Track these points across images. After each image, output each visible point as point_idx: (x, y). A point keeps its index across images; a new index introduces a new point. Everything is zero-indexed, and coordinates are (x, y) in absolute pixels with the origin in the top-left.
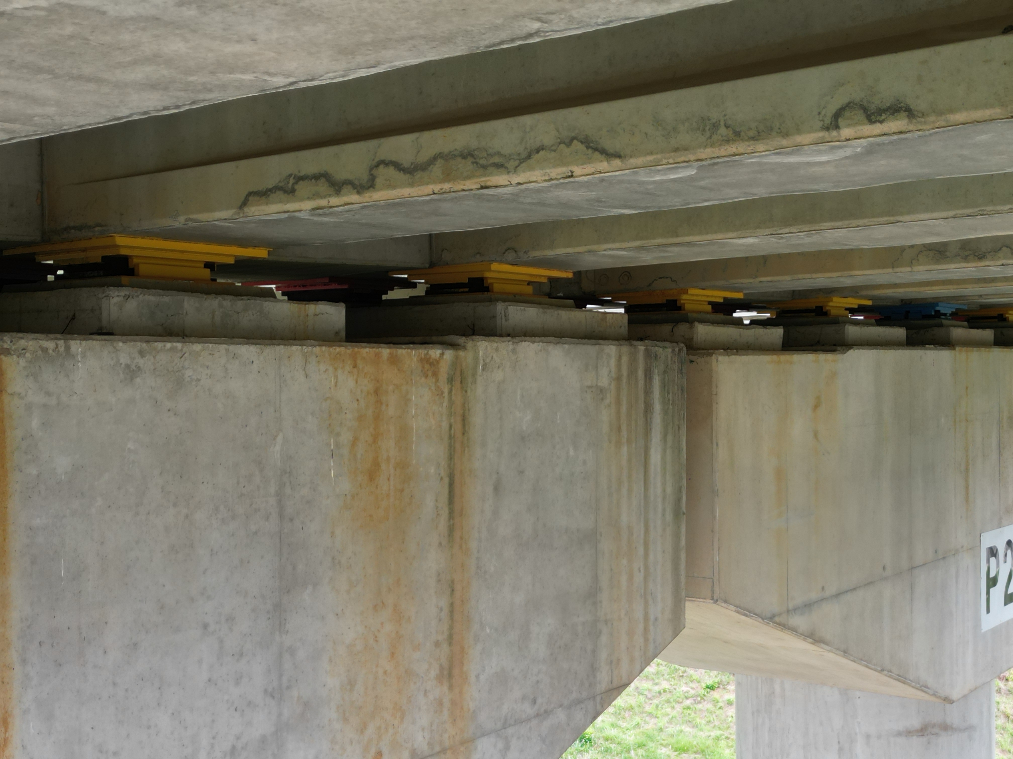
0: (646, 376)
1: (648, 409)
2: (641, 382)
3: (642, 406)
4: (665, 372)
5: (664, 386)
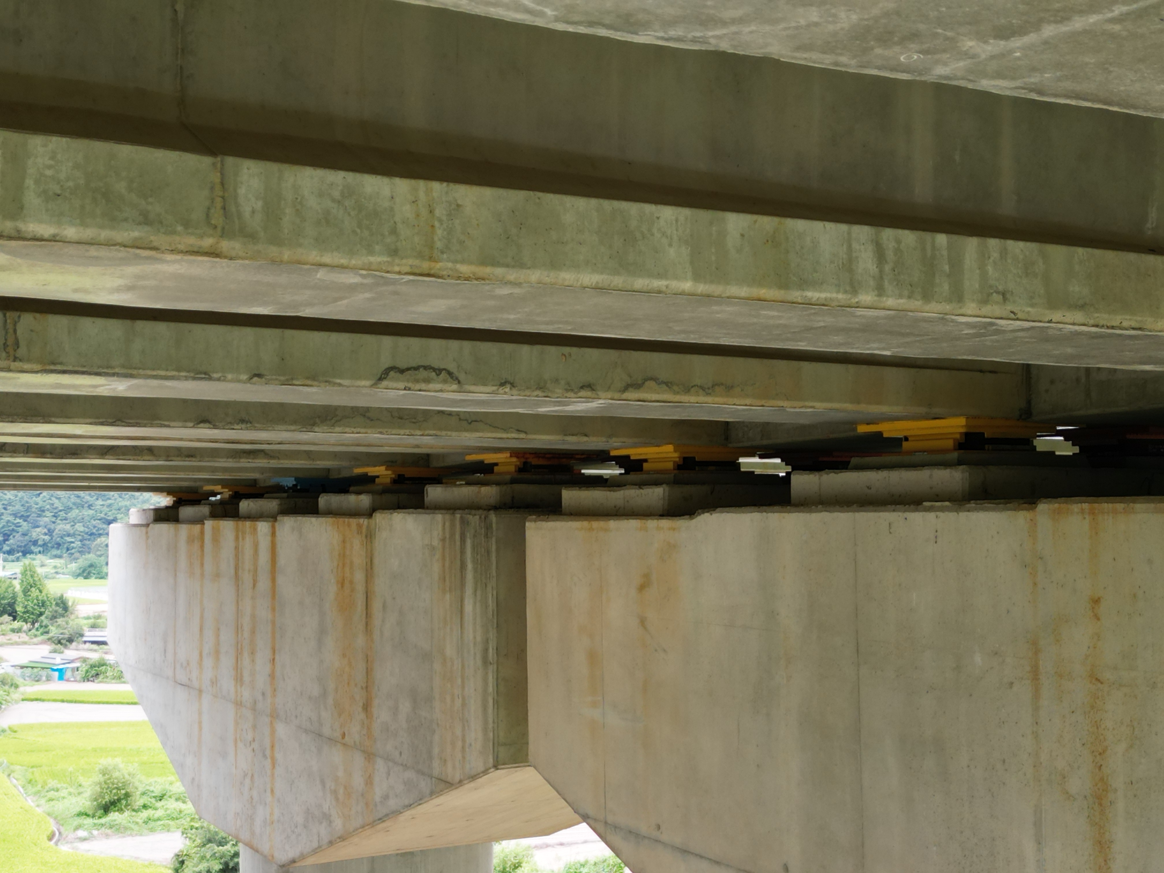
0: (461, 538)
1: (463, 566)
2: (458, 543)
3: (458, 563)
4: (475, 536)
5: (474, 547)
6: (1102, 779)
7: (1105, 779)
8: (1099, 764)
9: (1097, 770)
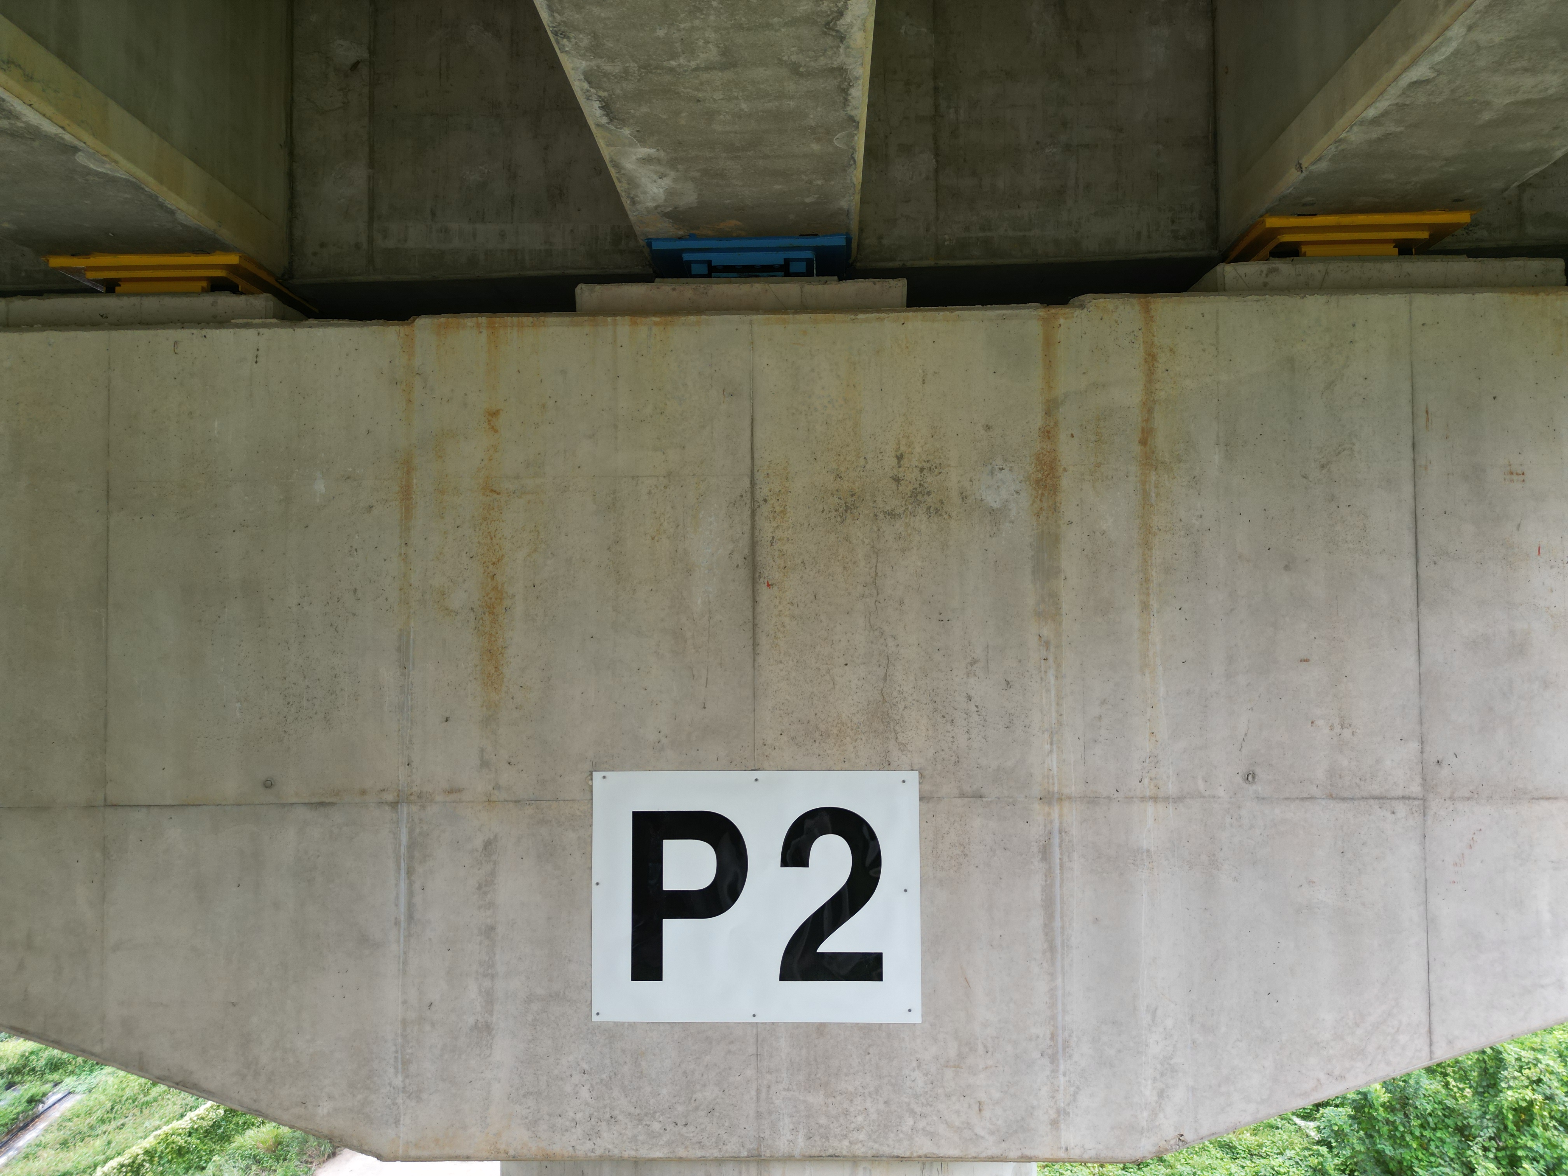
6: (495, 588)
7: (499, 588)
8: (491, 574)
9: (489, 580)
